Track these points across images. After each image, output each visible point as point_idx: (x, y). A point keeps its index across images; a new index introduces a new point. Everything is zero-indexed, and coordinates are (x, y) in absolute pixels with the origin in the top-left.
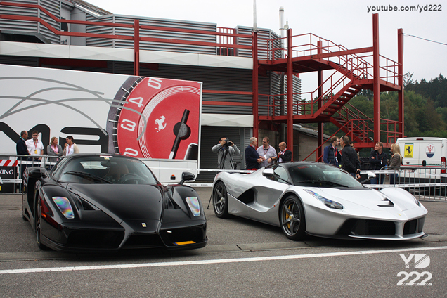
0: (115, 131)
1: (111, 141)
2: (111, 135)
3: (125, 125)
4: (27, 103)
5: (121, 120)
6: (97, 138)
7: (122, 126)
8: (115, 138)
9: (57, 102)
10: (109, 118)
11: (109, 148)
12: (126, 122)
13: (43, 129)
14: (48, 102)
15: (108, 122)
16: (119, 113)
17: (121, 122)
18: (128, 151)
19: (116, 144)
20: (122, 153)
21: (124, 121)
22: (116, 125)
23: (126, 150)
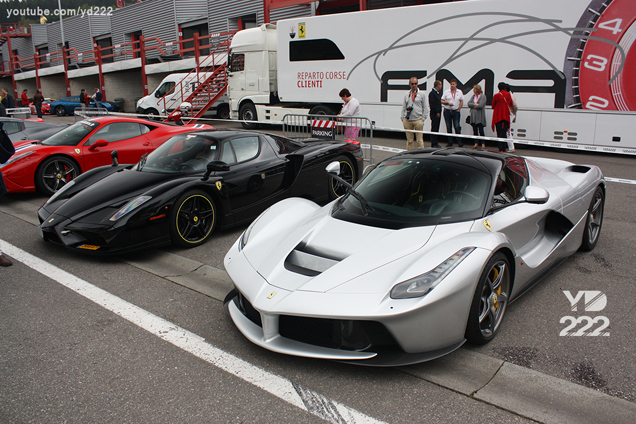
0: (576, 73)
1: (569, 87)
2: (571, 78)
3: (591, 64)
4: (471, 44)
5: (586, 56)
6: (550, 83)
7: (586, 64)
8: (576, 82)
9: (502, 40)
10: (567, 55)
11: (566, 97)
12: (593, 59)
13: (486, 75)
14: (492, 41)
15: (567, 60)
16: (582, 46)
17: (584, 60)
18: (594, 100)
19: (576, 91)
20: (585, 104)
21: (589, 57)
22: (577, 64)
23: (591, 98)
